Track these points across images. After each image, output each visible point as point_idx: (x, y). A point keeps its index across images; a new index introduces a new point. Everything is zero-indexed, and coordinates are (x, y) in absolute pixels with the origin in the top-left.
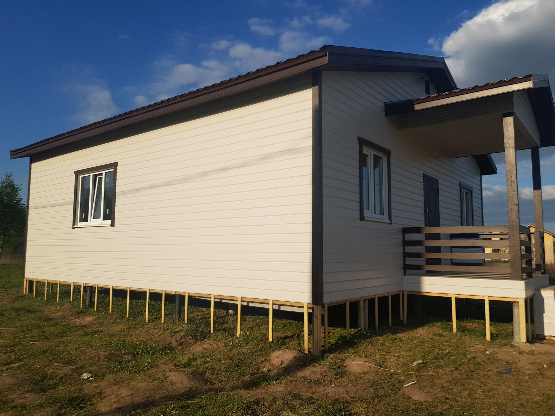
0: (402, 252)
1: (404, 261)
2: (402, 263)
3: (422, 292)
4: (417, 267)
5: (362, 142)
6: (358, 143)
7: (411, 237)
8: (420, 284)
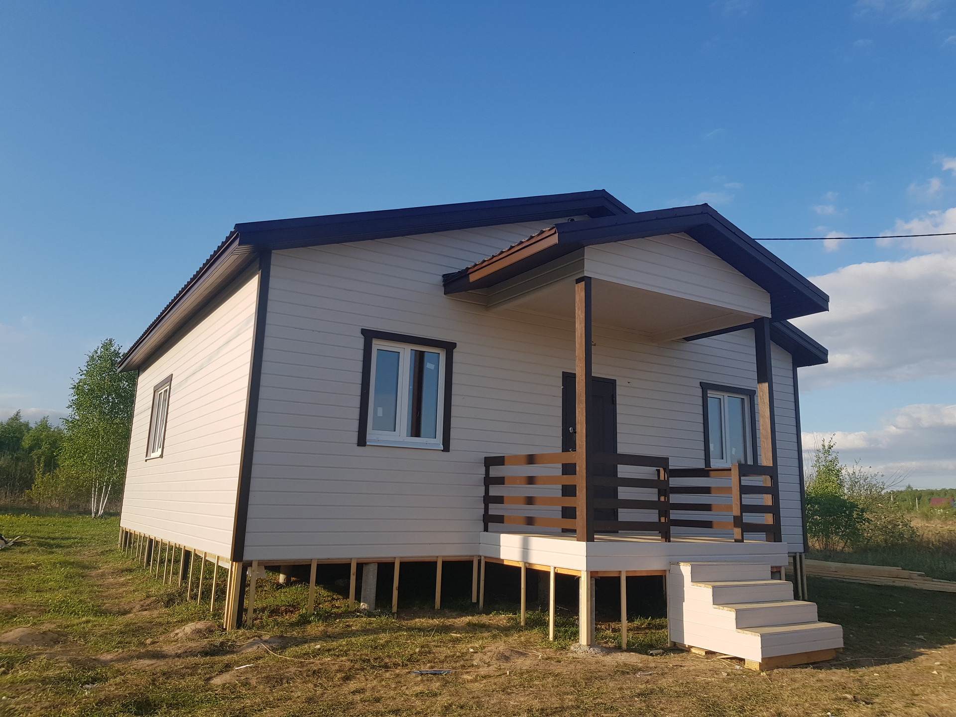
0: (483, 494)
1: (486, 509)
2: (482, 512)
3: (503, 560)
4: (500, 519)
5: (369, 335)
6: (363, 336)
7: (495, 472)
8: (500, 546)
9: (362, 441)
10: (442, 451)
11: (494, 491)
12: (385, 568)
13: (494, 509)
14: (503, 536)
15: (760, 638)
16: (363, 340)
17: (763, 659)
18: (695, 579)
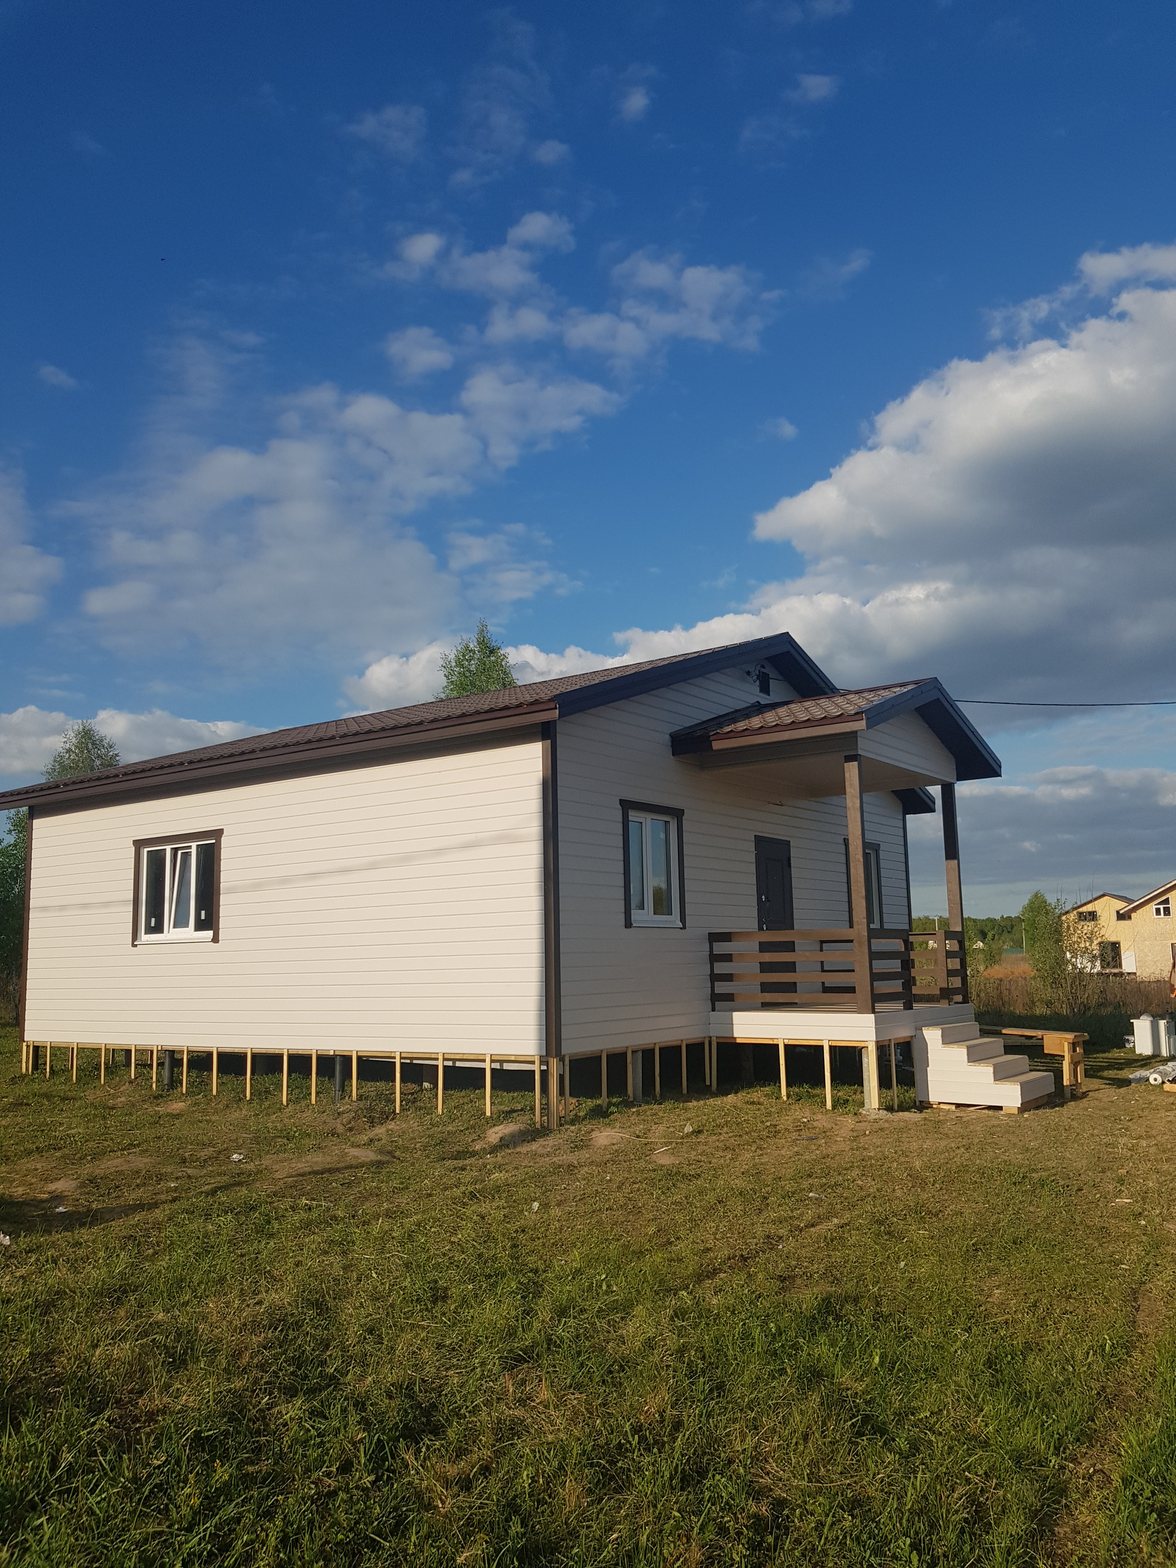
0: (709, 973)
1: (712, 988)
2: (709, 991)
3: (735, 1038)
4: (729, 997)
5: (627, 805)
6: (620, 808)
7: (721, 948)
8: (732, 1024)
9: (628, 924)
10: (681, 928)
11: (721, 968)
12: (647, 1054)
13: (721, 988)
14: (735, 1014)
15: (1019, 1087)
16: (621, 811)
17: (1021, 1104)
18: (947, 1040)
